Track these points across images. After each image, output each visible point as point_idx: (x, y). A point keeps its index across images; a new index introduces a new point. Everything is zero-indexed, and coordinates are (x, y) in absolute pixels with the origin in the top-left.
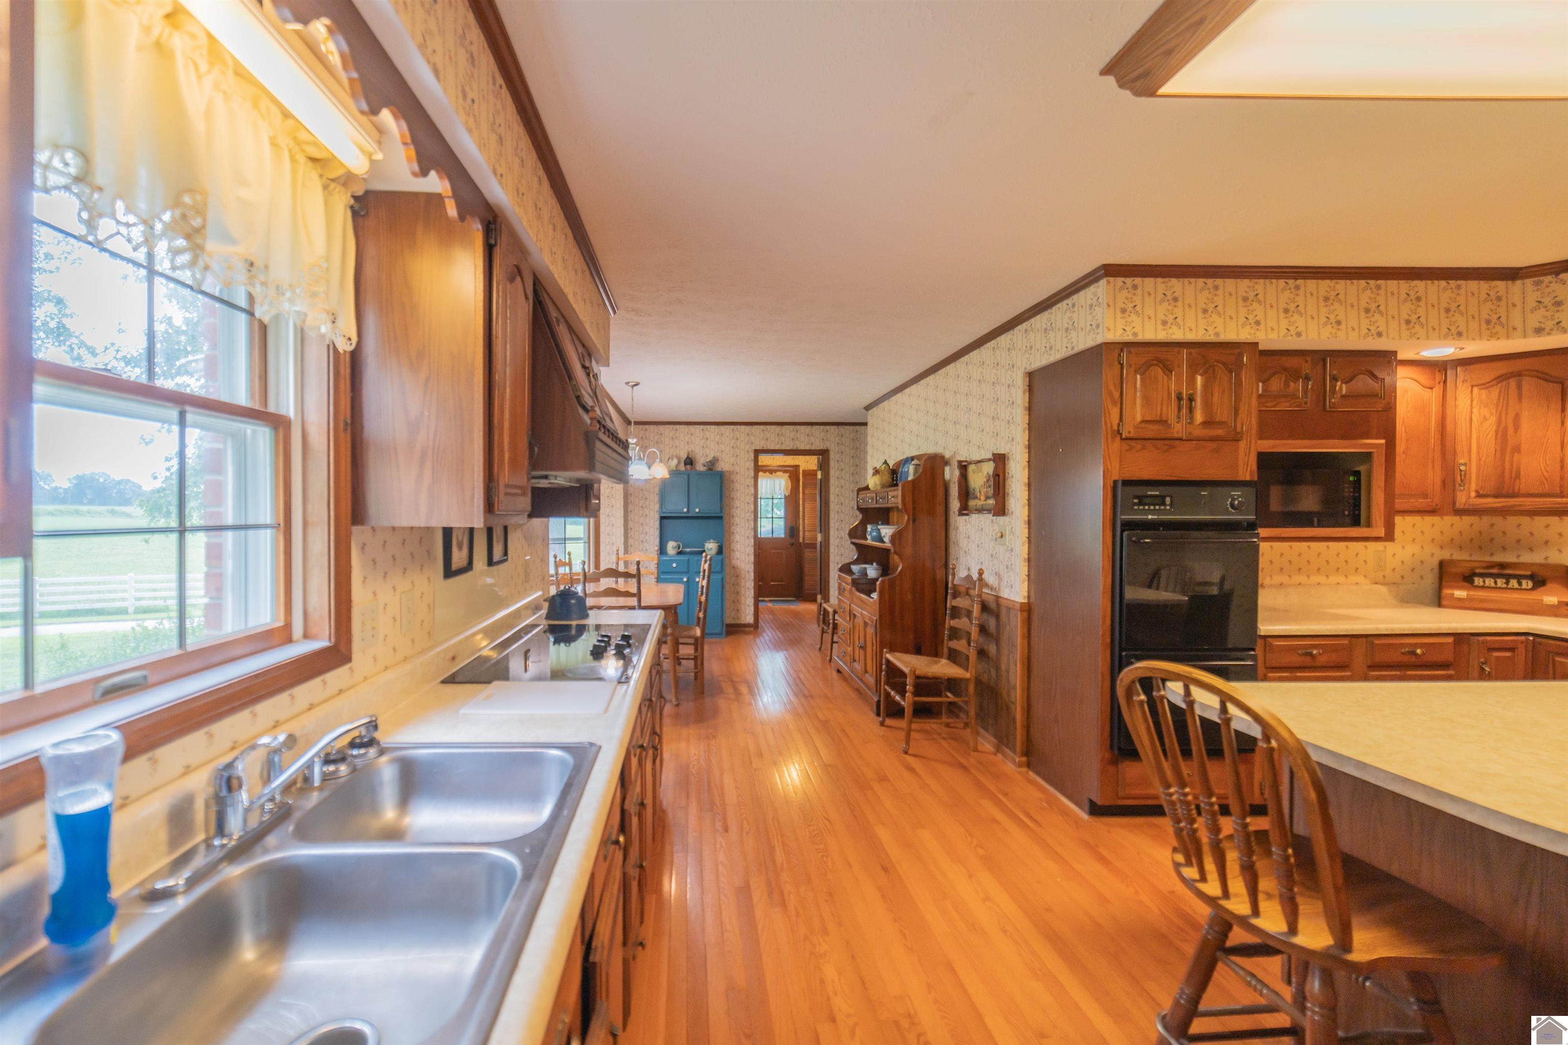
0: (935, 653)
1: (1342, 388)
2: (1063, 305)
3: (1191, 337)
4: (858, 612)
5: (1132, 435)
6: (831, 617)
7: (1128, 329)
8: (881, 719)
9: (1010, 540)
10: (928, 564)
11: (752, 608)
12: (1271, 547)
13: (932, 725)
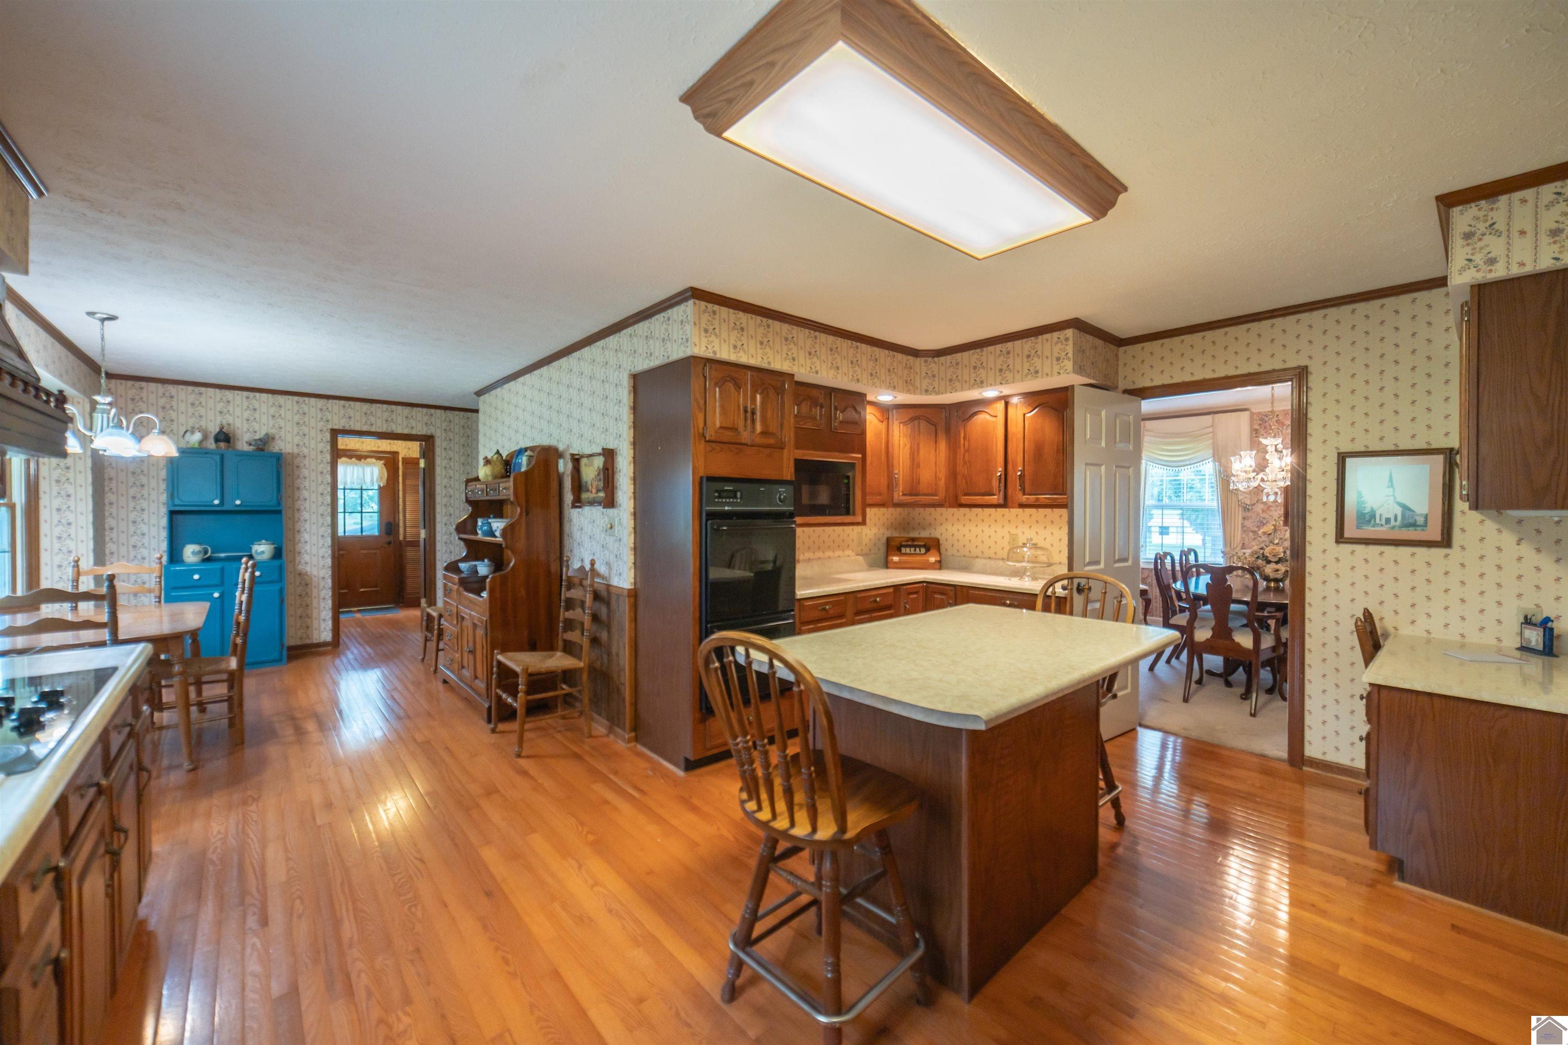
0: (551, 647)
1: (840, 416)
2: (660, 317)
3: (753, 362)
4: (466, 613)
5: (712, 439)
6: (436, 622)
7: (710, 347)
8: (492, 726)
9: (618, 531)
10: (543, 558)
11: (329, 624)
12: (803, 531)
13: (547, 720)
